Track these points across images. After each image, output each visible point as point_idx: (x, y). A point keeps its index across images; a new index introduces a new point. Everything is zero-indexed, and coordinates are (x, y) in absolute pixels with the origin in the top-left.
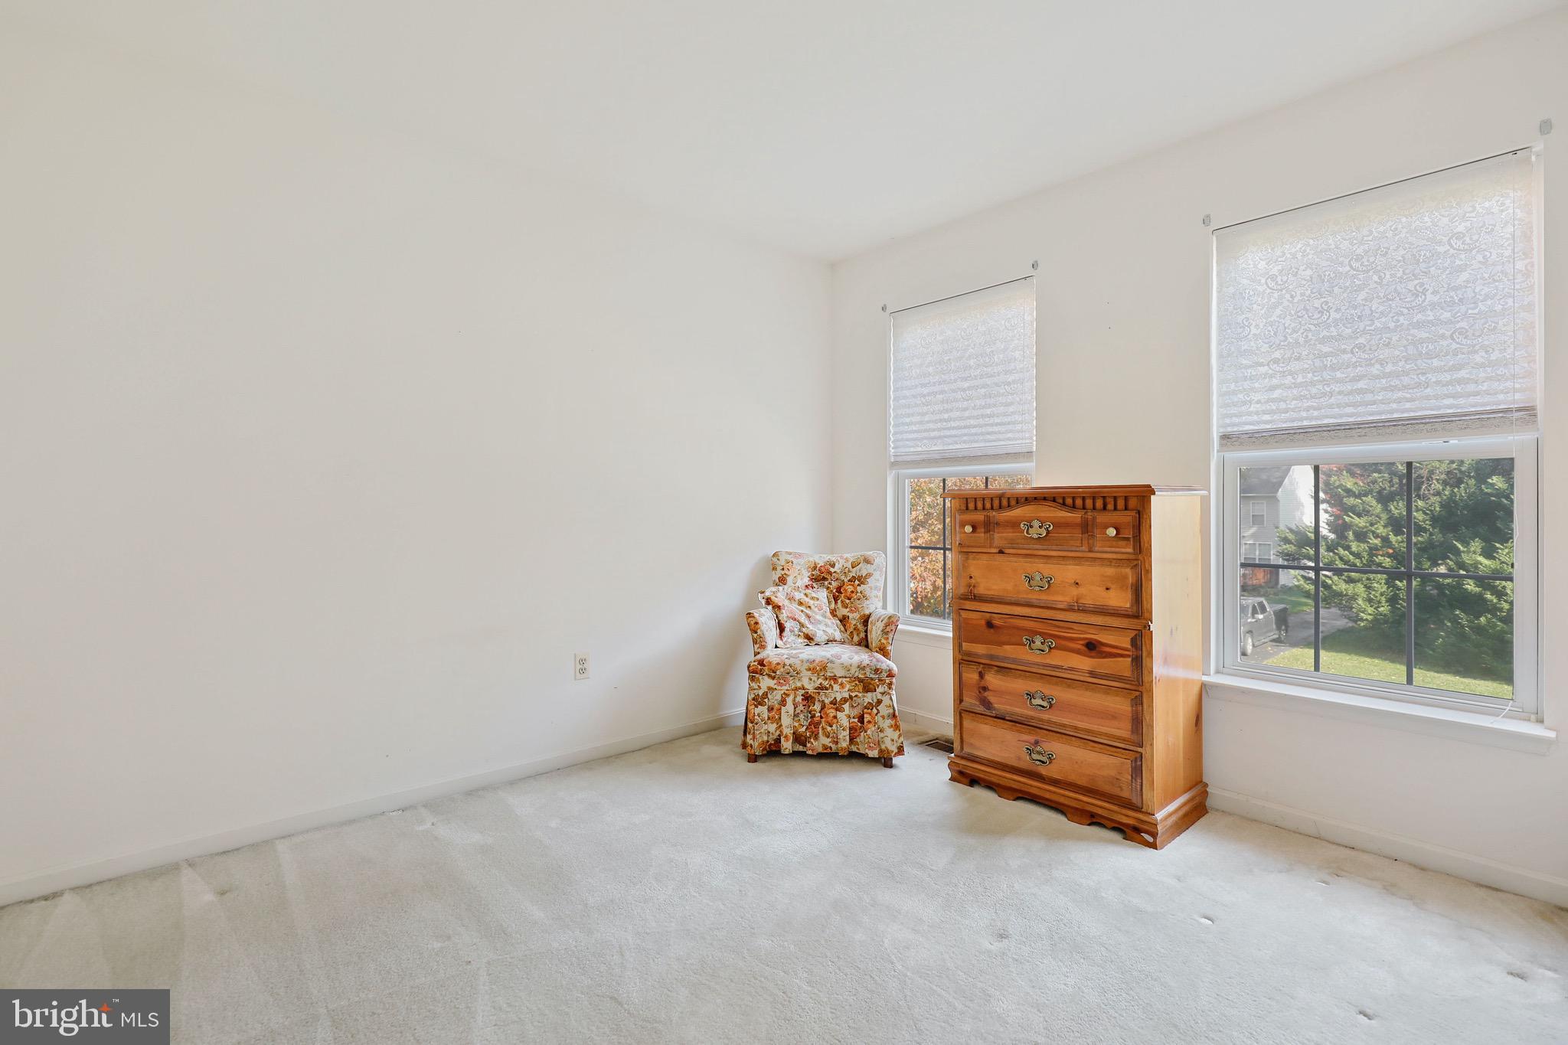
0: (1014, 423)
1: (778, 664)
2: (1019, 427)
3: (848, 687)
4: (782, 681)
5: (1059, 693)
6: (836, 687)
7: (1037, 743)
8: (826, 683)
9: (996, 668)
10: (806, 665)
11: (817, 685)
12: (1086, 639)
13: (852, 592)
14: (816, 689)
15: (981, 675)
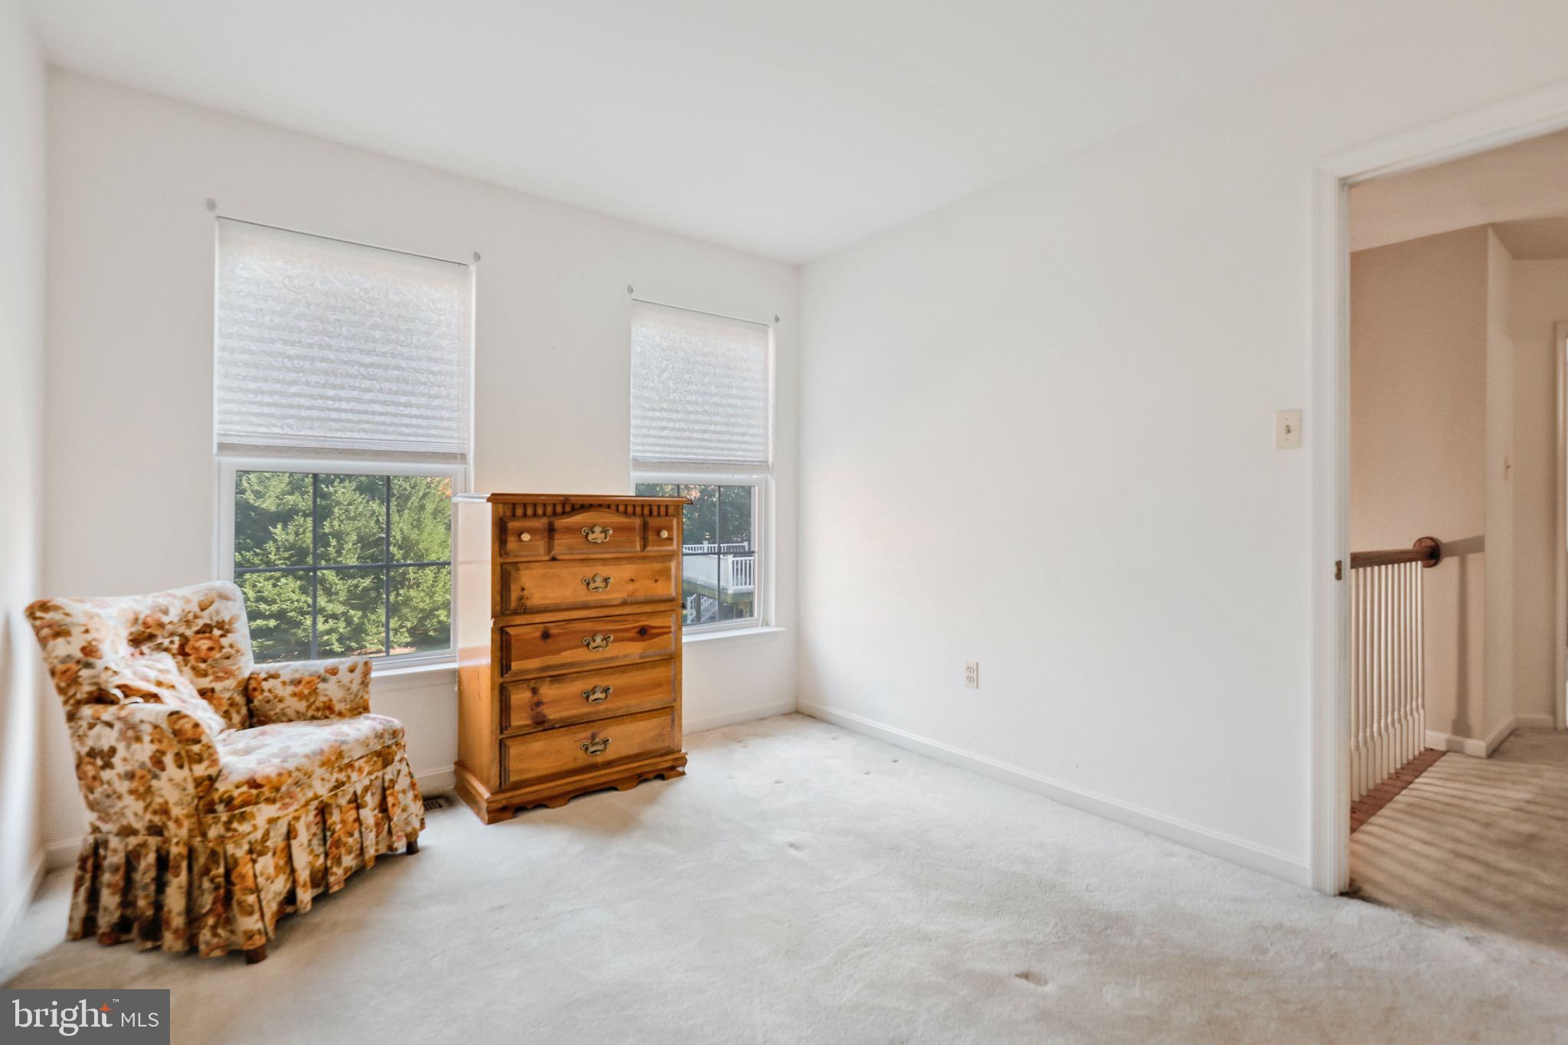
0: (441, 419)
1: (280, 775)
2: (445, 424)
3: (367, 769)
4: (287, 800)
5: (614, 681)
6: (354, 776)
7: (593, 736)
8: (342, 777)
9: (550, 679)
10: (317, 760)
11: (332, 784)
12: (637, 627)
13: (211, 649)
14: (331, 791)
15: (535, 691)
